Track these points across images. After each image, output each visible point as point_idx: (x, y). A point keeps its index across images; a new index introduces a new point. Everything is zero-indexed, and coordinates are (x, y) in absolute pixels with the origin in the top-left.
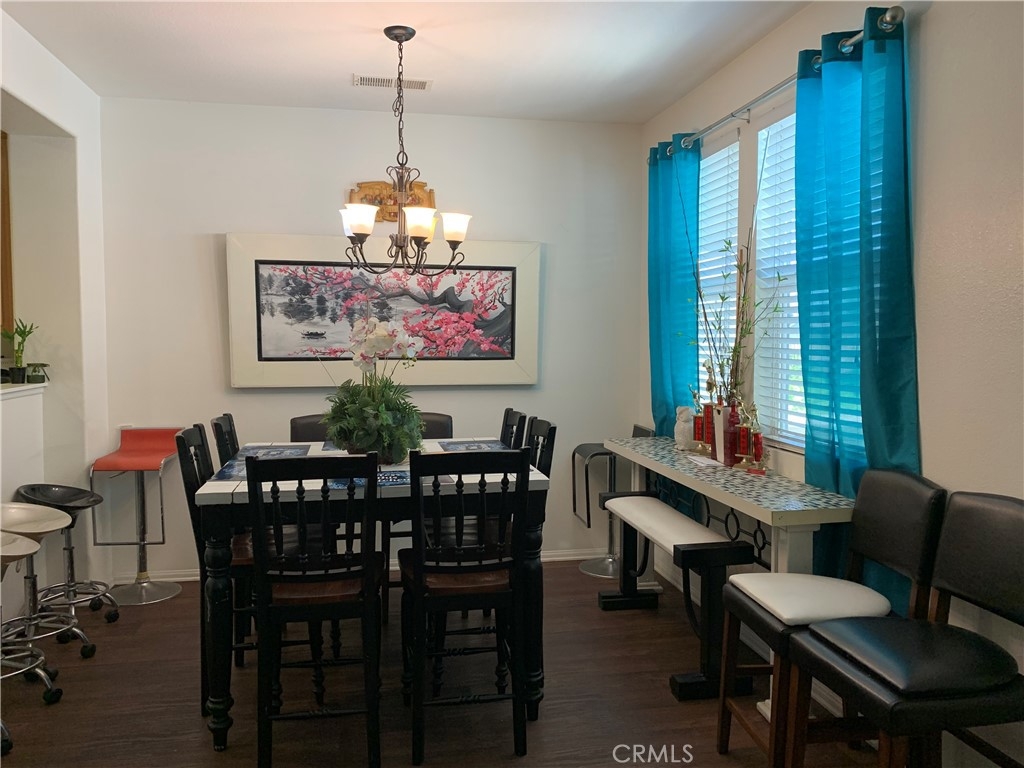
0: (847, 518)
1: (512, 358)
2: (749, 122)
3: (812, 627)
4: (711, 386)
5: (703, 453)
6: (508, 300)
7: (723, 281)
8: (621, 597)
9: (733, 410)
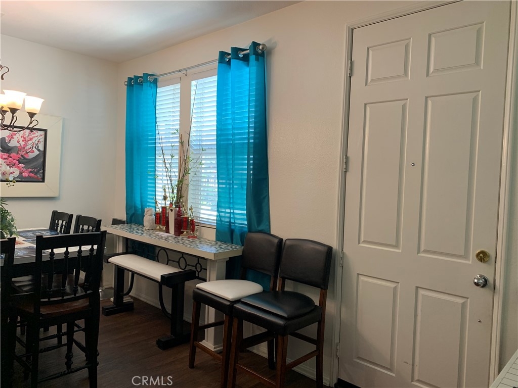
0: (240, 254)
1: (43, 181)
2: (186, 75)
3: (242, 300)
4: (165, 198)
5: (161, 230)
6: (41, 148)
7: (171, 148)
8: (115, 307)
9: (179, 209)
